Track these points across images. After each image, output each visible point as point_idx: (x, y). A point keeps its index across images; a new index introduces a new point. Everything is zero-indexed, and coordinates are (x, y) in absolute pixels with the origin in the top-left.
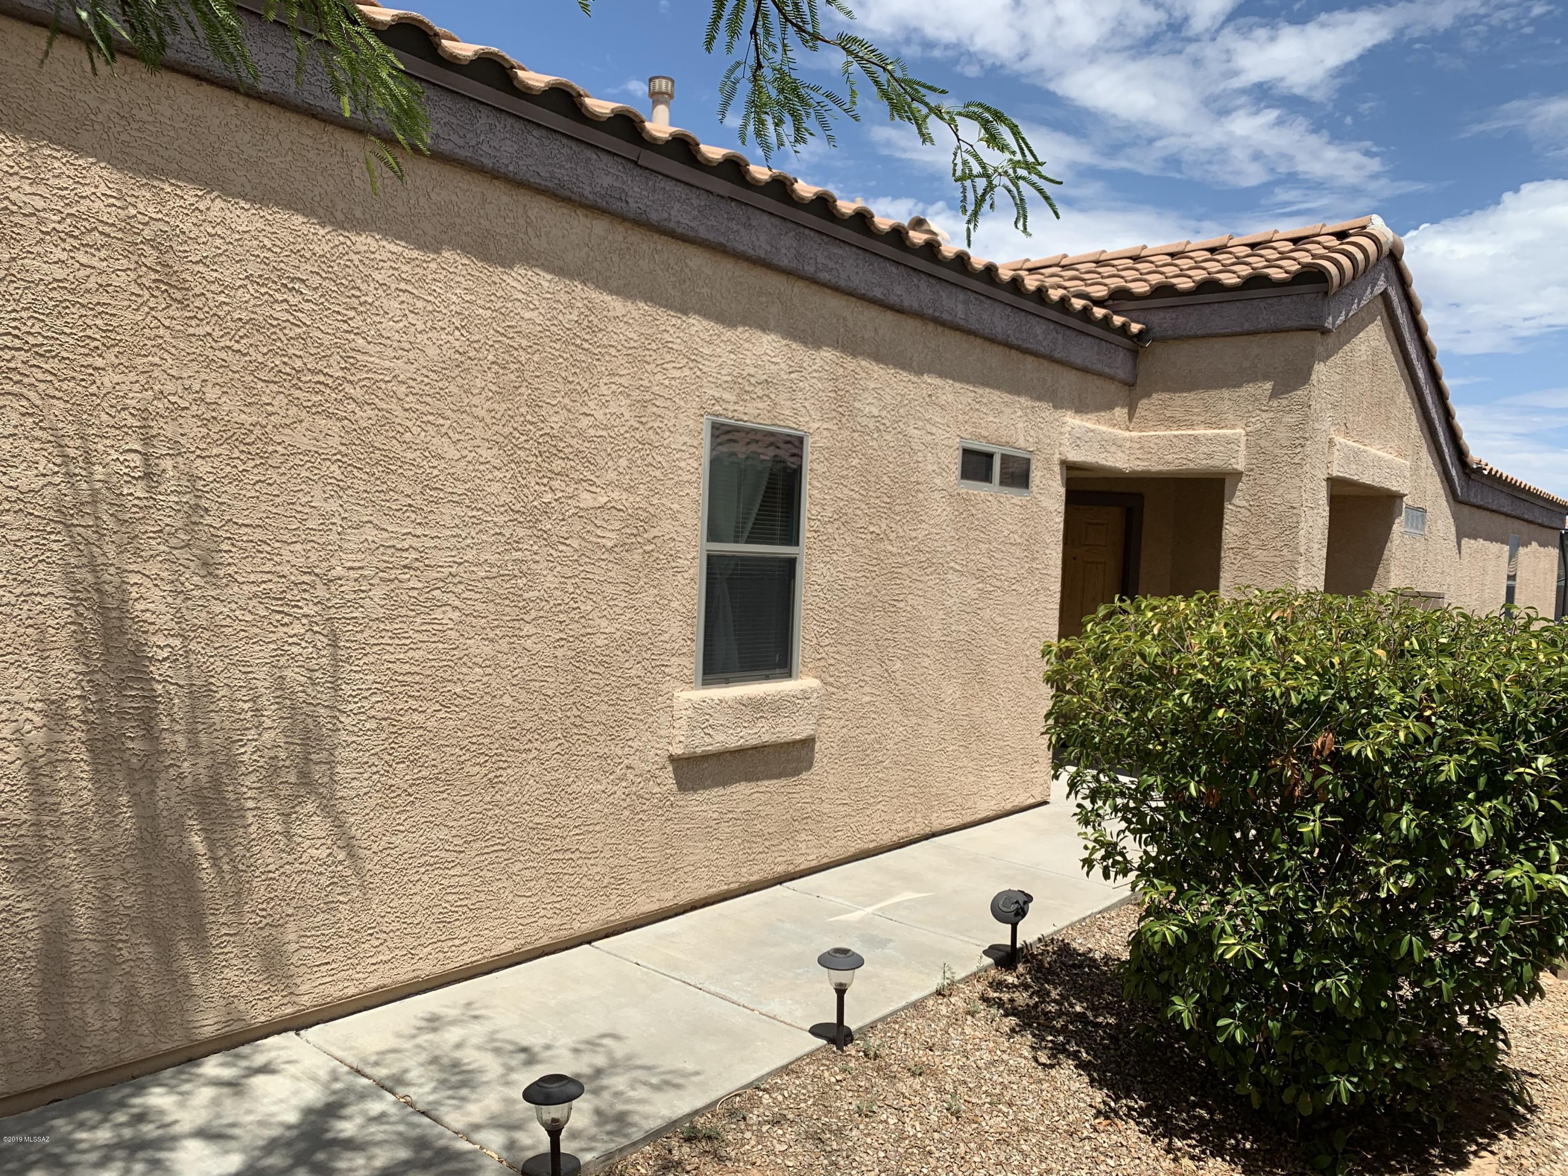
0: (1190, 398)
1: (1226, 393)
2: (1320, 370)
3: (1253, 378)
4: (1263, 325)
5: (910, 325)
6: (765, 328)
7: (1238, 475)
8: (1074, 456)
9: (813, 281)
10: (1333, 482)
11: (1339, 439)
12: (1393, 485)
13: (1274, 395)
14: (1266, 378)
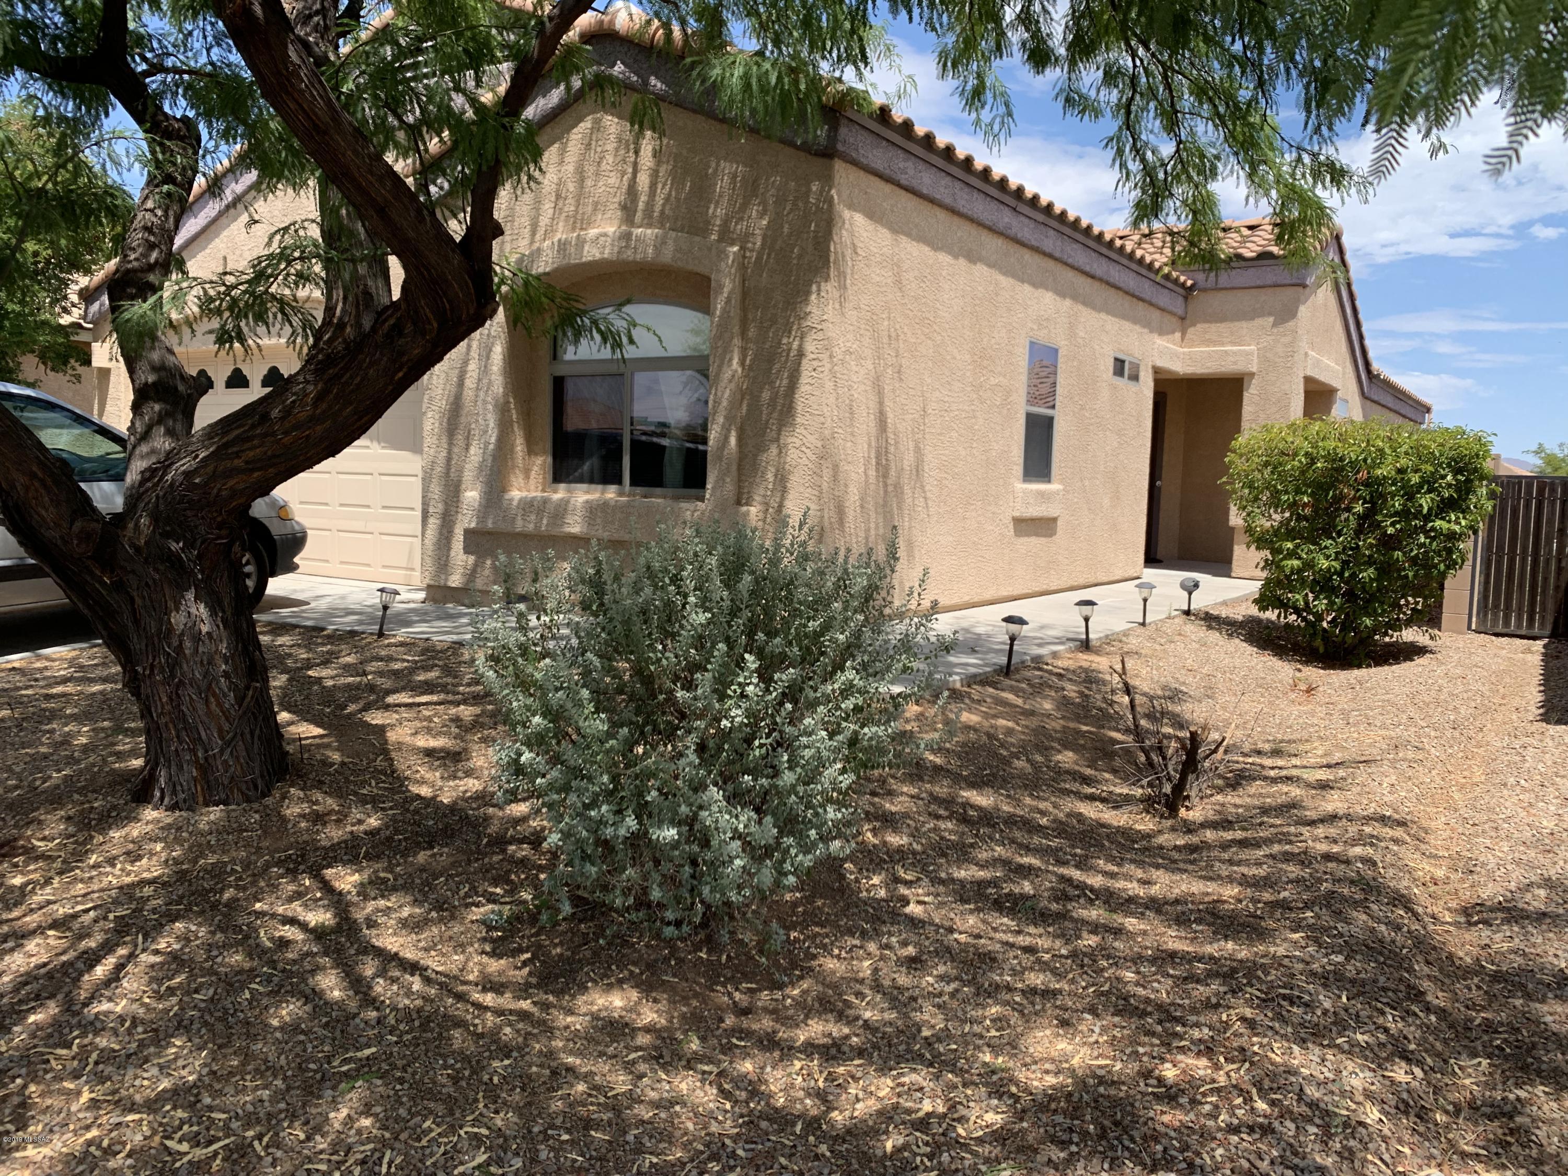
0: (1222, 327)
1: (1244, 324)
2: (1303, 310)
3: (1262, 315)
4: (1269, 282)
5: (1097, 284)
6: (1047, 289)
7: (1252, 375)
8: (1160, 363)
9: (1066, 264)
10: (1308, 380)
11: (1311, 353)
12: (1334, 383)
13: (1275, 325)
14: (1270, 314)
